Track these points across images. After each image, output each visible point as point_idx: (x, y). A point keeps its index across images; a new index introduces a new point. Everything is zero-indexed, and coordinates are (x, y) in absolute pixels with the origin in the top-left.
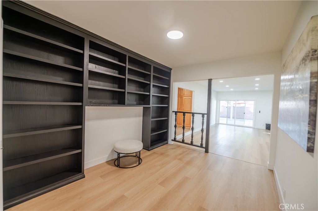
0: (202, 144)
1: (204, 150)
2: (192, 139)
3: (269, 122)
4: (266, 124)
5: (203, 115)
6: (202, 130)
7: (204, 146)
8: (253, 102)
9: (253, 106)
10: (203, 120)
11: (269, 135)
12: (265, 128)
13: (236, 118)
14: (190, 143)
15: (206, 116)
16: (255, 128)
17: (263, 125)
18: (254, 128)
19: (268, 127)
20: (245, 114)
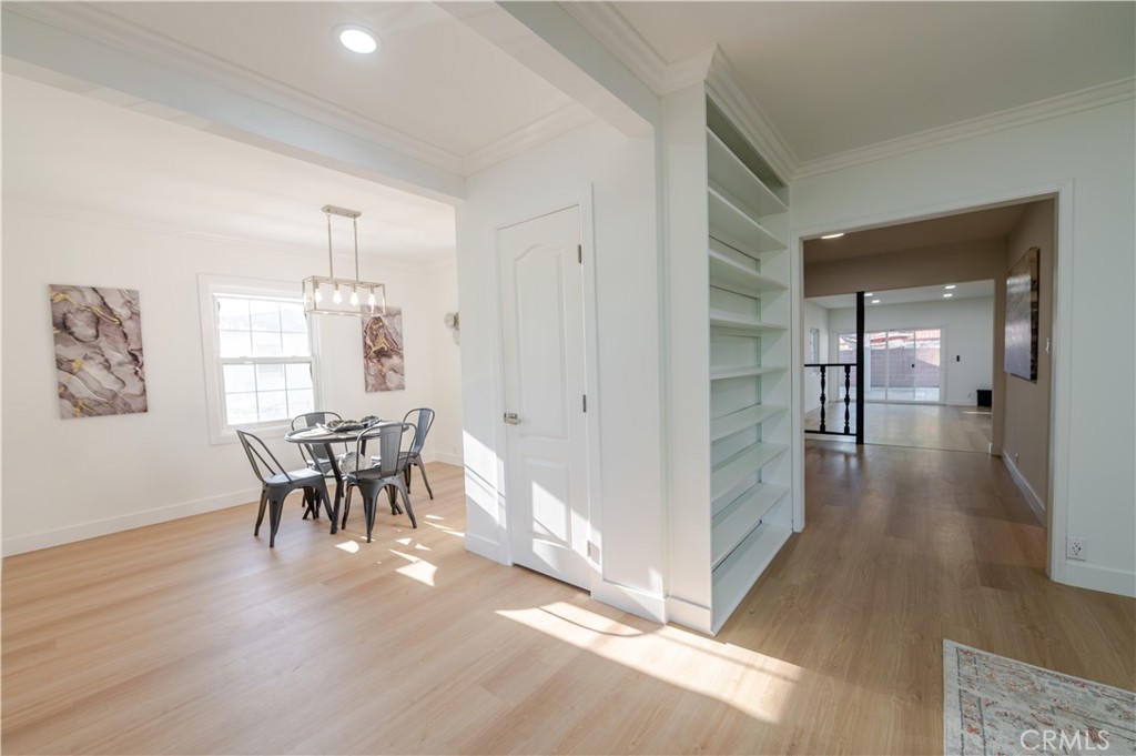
0: (847, 429)
1: (854, 439)
2: (823, 421)
3: (988, 384)
4: (979, 391)
5: (847, 367)
6: (847, 400)
7: (853, 429)
8: (936, 333)
9: (937, 345)
10: (848, 376)
11: (989, 416)
12: (974, 402)
13: (890, 386)
14: (818, 429)
15: (853, 370)
16: (947, 403)
17: (970, 395)
18: (944, 405)
19: (984, 399)
20: (915, 369)
